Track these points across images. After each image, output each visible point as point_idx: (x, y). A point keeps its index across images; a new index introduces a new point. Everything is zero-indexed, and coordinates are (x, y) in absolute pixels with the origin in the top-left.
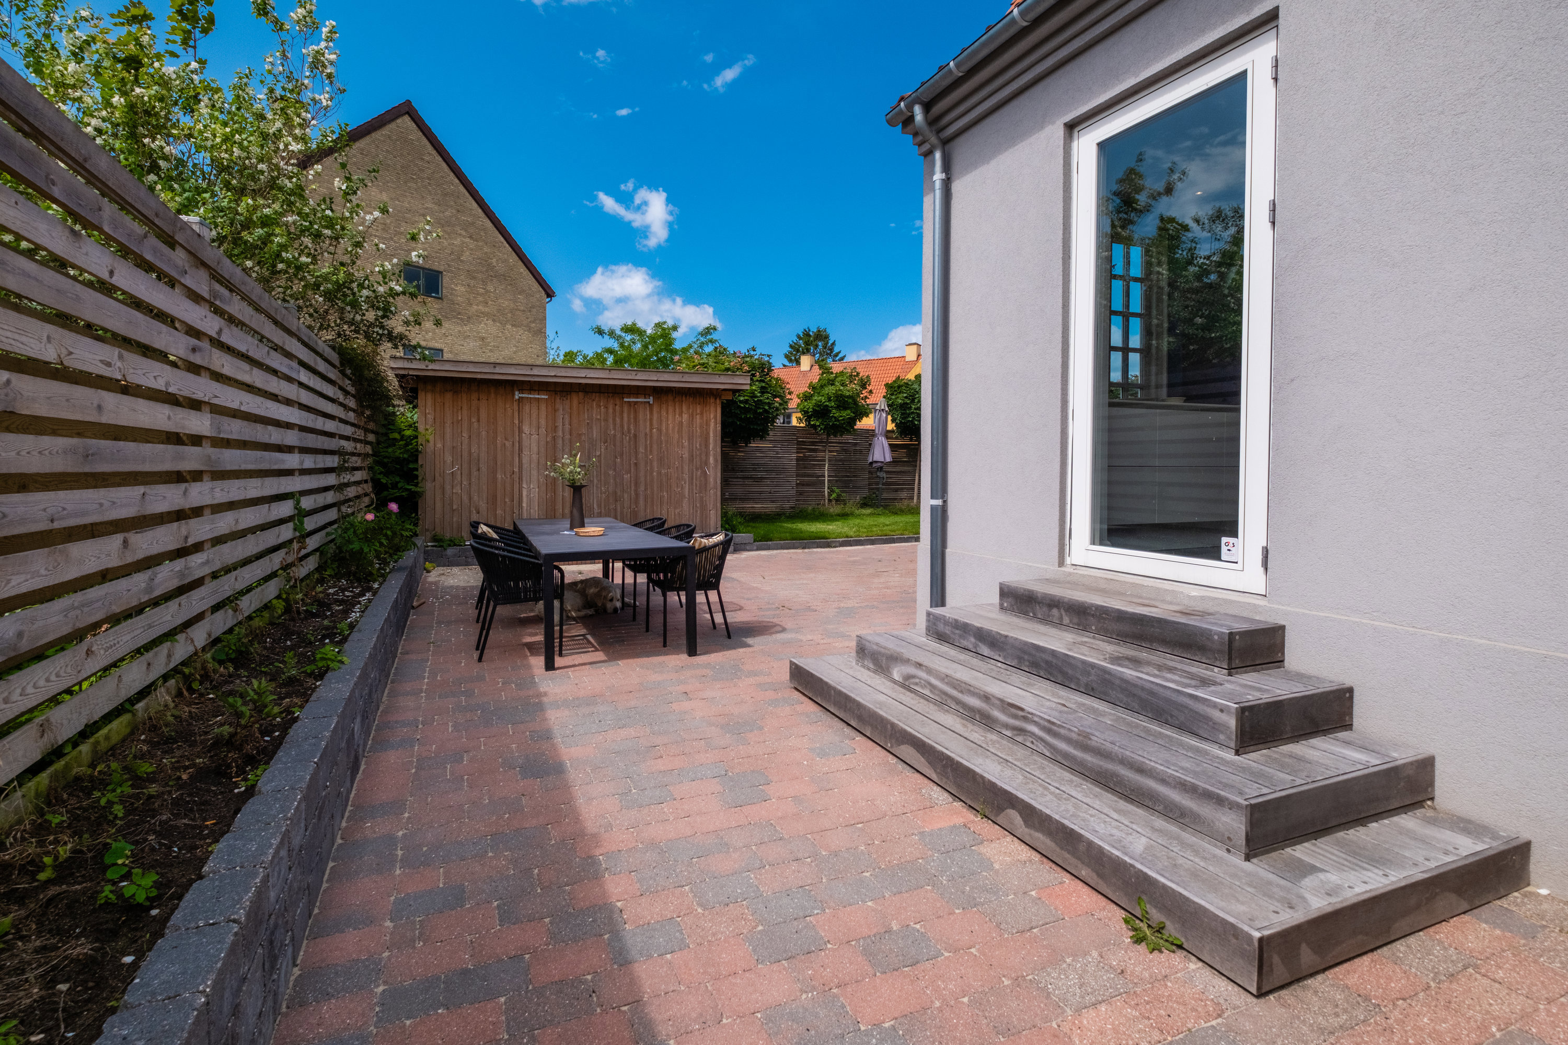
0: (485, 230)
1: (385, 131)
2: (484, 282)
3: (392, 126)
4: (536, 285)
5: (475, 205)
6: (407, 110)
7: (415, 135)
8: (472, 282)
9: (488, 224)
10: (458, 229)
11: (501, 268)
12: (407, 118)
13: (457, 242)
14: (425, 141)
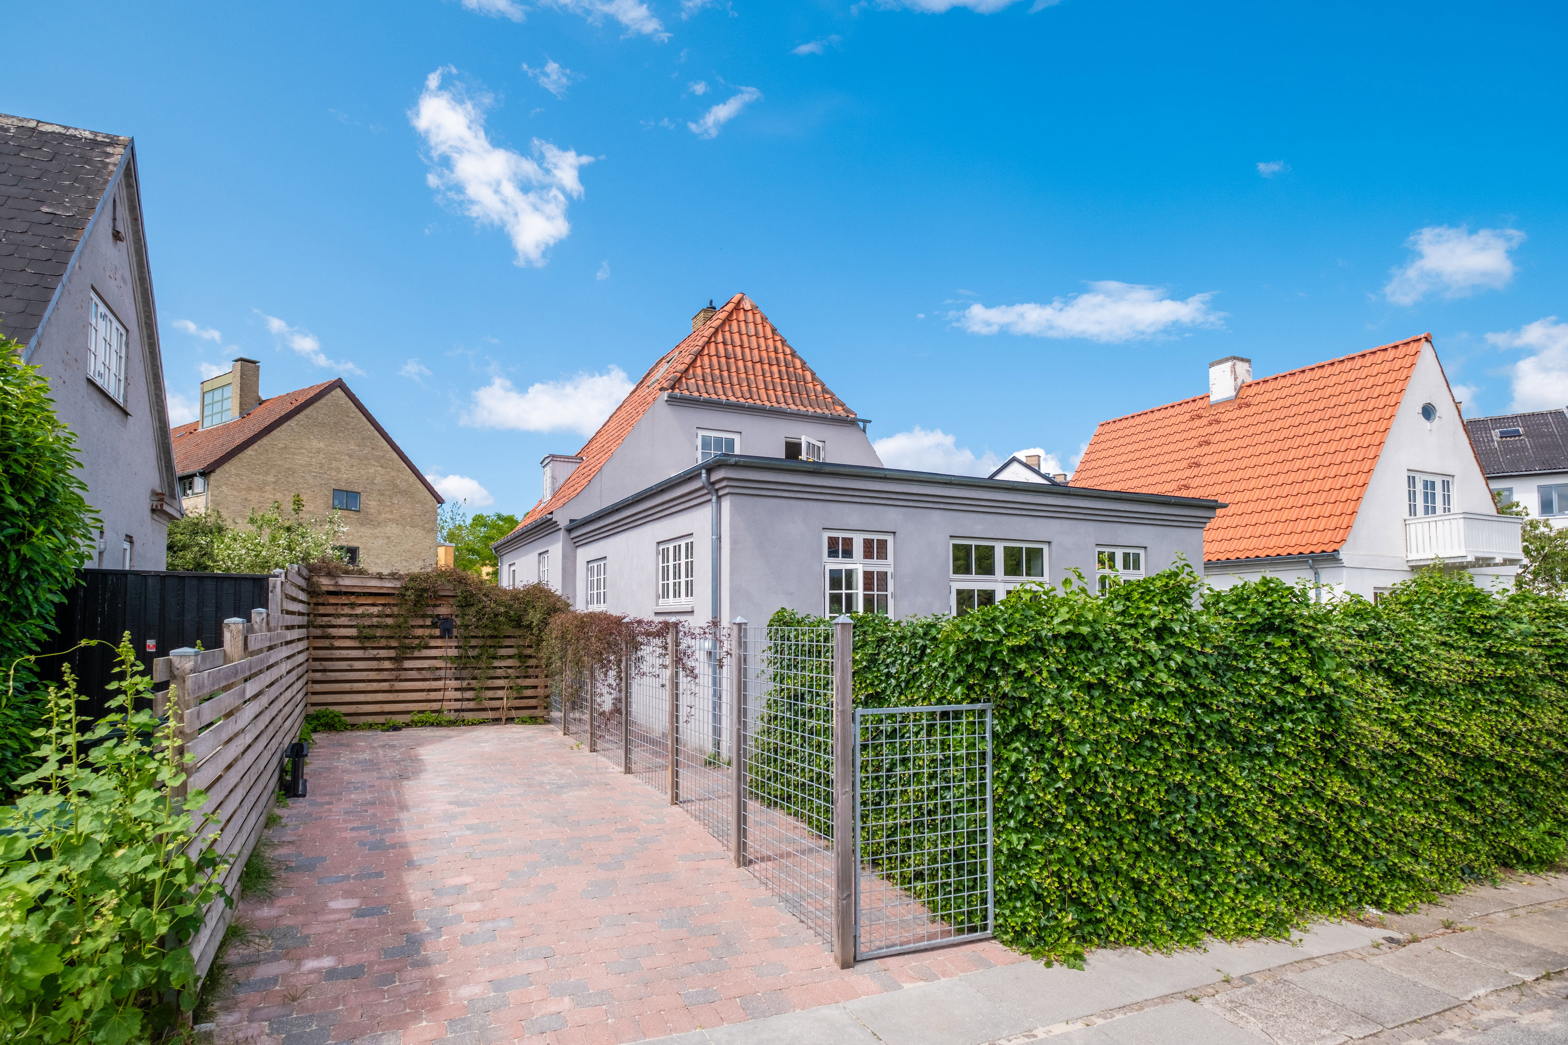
0: (392, 460)
1: (323, 401)
2: (391, 497)
3: (328, 396)
4: (430, 496)
5: (385, 443)
6: (339, 384)
7: (345, 399)
8: (382, 498)
9: (395, 455)
10: (372, 462)
11: (403, 486)
12: (339, 390)
13: (372, 470)
14: (351, 403)
